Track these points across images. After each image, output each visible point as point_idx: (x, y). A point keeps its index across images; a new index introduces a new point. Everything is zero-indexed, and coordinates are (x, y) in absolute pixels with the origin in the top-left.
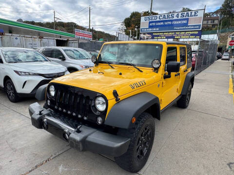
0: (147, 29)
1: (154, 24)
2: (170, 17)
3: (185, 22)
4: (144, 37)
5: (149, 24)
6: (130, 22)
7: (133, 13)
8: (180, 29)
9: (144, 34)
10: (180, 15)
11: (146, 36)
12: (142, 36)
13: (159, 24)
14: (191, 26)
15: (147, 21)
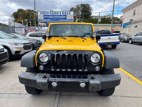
0: (43, 19)
1: (47, 17)
2: (56, 13)
3: (65, 17)
4: (41, 24)
5: (44, 17)
6: (17, 15)
7: (19, 9)
8: (62, 21)
9: (41, 22)
10: (62, 13)
11: (42, 24)
12: (40, 24)
13: (50, 17)
14: (68, 19)
15: (42, 14)
